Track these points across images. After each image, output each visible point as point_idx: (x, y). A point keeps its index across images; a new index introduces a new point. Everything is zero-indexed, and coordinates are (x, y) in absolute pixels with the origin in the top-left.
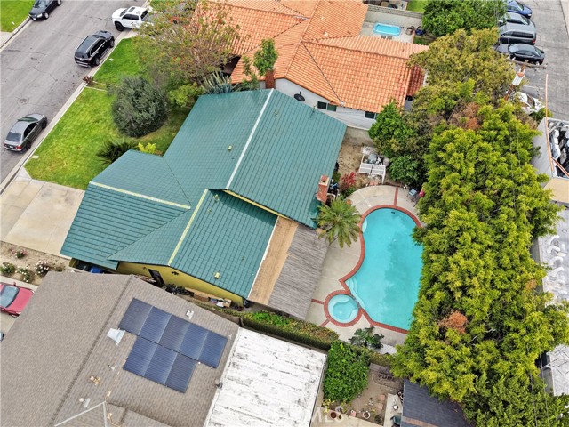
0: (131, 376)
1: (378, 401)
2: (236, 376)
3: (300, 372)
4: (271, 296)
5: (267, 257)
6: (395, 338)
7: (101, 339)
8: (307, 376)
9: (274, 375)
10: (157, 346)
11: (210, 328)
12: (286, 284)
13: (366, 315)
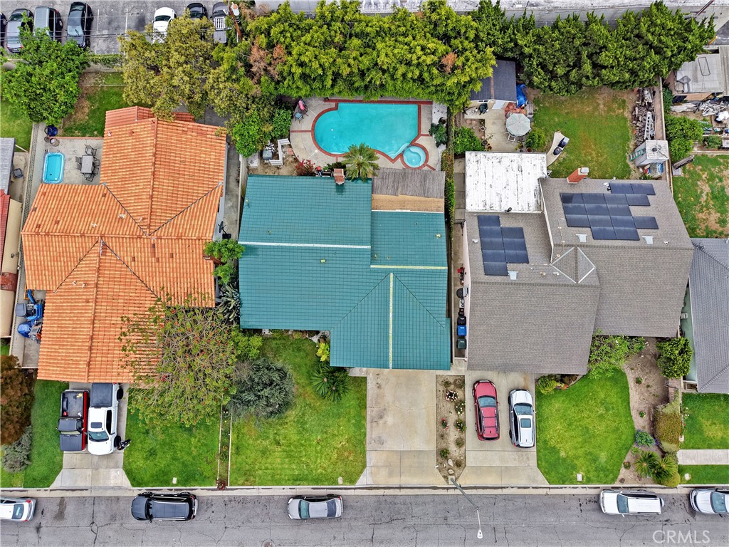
0: (530, 257)
1: (471, 124)
2: (498, 204)
3: (482, 166)
4: (437, 197)
5: (407, 209)
6: (426, 119)
7: (520, 282)
8: (483, 160)
9: (489, 180)
10: (507, 251)
11: (477, 227)
12: (424, 190)
13: (415, 140)
